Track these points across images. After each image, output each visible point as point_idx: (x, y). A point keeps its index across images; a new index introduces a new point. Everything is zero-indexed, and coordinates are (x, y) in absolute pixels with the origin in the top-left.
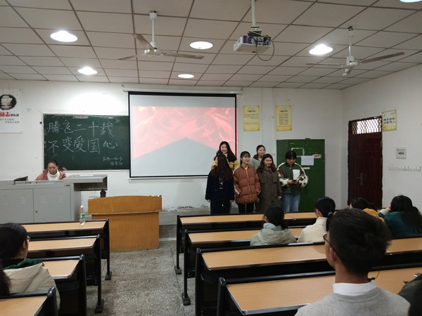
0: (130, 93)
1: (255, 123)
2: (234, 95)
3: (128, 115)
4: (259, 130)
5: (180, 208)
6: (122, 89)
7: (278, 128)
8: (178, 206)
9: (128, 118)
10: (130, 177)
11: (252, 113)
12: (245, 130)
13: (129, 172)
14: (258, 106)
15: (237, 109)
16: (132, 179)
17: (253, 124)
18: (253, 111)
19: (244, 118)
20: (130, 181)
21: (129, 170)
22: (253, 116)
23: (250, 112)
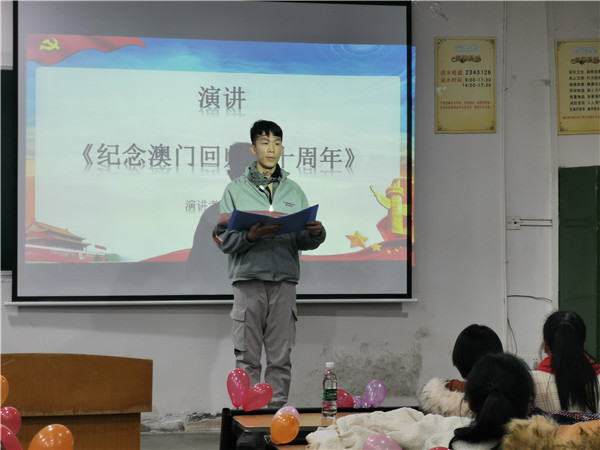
1: (481, 104)
3: (9, 65)
4: (492, 128)
5: (196, 418)
7: (566, 124)
8: (189, 410)
9: (11, 77)
10: (15, 298)
11: (469, 65)
12: (439, 129)
13: (10, 280)
14: (493, 41)
15: (414, 49)
16: (20, 307)
17: (473, 106)
18: (471, 59)
19: (436, 85)
20: (15, 314)
21: (10, 272)
22: (473, 76)
23: (462, 61)
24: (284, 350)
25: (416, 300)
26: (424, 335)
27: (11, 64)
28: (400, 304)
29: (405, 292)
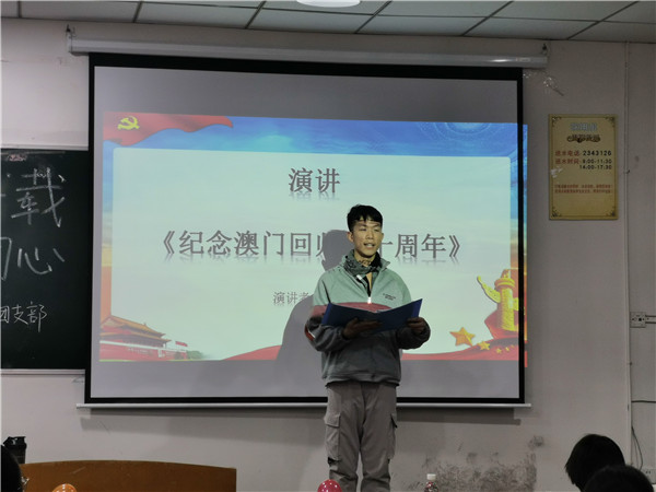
0: (97, 59)
1: (600, 188)
2: (513, 73)
3: (84, 145)
4: (614, 214)
6: (66, 44)
10: (88, 399)
11: (586, 145)
12: (554, 215)
13: (83, 379)
14: (613, 119)
15: (525, 127)
16: (93, 409)
17: (591, 190)
18: (589, 138)
19: (551, 167)
20: (88, 416)
21: (83, 371)
22: (591, 157)
23: (579, 141)
24: (382, 460)
25: (529, 405)
26: (539, 444)
27: (87, 145)
28: (512, 409)
29: (517, 396)
